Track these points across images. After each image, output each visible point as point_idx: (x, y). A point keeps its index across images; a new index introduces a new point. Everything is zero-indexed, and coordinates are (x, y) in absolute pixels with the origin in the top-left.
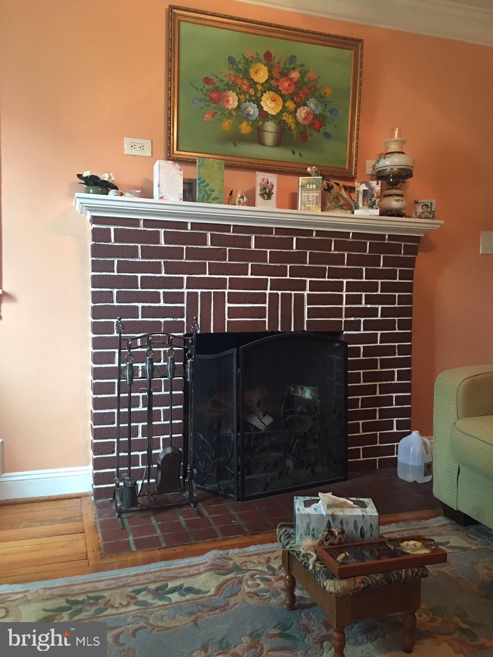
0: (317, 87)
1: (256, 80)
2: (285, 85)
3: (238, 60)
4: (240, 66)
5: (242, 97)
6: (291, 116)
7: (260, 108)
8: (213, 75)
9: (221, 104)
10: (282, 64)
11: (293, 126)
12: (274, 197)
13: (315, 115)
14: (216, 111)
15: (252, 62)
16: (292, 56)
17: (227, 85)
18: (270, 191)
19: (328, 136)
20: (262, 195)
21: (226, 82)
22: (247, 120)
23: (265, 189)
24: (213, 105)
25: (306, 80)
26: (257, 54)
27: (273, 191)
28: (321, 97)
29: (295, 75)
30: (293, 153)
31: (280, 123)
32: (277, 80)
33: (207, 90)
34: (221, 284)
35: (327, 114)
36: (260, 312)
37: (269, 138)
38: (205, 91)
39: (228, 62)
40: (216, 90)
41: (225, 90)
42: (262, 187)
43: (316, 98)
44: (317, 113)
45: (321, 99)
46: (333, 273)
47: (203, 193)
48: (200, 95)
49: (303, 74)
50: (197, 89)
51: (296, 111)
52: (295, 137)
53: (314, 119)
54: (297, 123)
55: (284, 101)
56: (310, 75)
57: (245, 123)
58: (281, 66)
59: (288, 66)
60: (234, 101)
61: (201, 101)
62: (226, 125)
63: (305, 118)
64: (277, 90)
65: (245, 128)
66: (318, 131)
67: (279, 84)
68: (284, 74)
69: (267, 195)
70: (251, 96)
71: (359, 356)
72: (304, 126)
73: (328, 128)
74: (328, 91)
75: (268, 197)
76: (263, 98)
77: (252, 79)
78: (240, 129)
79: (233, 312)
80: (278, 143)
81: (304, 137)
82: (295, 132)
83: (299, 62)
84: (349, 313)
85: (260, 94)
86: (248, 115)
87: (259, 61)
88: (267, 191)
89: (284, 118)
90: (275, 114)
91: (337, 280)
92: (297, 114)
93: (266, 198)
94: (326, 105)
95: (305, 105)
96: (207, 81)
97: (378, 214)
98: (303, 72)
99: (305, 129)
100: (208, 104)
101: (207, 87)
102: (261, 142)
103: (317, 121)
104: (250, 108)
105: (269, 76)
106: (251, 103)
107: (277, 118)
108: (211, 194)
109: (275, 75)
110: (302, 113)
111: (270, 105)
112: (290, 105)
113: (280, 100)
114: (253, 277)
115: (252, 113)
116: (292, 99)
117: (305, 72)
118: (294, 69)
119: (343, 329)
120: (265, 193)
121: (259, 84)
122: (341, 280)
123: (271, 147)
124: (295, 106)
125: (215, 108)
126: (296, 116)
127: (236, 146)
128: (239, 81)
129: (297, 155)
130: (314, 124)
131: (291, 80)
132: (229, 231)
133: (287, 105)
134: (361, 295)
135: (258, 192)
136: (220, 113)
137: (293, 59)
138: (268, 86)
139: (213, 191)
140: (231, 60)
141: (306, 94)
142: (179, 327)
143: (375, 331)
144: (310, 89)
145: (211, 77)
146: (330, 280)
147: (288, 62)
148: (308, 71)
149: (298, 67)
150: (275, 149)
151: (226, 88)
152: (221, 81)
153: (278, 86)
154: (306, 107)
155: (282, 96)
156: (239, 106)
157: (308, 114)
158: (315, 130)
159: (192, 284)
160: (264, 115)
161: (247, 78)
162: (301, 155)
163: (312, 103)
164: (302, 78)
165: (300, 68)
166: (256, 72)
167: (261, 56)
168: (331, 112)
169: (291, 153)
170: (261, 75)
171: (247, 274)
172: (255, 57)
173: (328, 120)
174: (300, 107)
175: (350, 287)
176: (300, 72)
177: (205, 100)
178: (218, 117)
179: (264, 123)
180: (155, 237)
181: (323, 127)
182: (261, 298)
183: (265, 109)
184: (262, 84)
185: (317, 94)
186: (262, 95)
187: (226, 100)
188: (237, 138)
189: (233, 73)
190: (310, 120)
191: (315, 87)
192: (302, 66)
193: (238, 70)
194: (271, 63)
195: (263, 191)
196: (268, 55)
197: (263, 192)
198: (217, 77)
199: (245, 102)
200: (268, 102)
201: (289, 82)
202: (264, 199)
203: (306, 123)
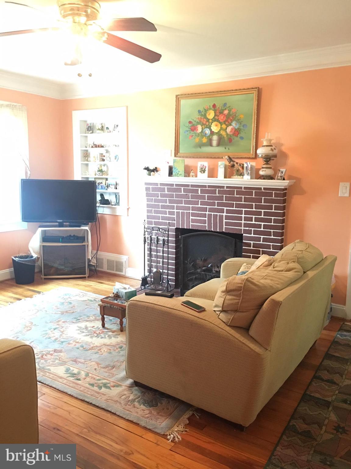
0: (237, 115)
1: (209, 118)
2: (221, 118)
3: (202, 111)
4: (203, 113)
5: (203, 127)
6: (224, 131)
7: (211, 130)
8: (192, 119)
9: (195, 131)
10: (220, 108)
11: (225, 136)
12: (206, 172)
13: (235, 129)
14: (193, 134)
15: (207, 110)
16: (225, 103)
17: (198, 122)
18: (204, 169)
19: (242, 138)
20: (201, 172)
21: (197, 121)
22: (205, 136)
23: (202, 169)
24: (192, 132)
25: (231, 113)
26: (210, 106)
27: (206, 169)
28: (238, 120)
29: (226, 112)
30: (225, 148)
31: (219, 136)
32: (218, 116)
33: (190, 126)
34: (188, 208)
35: (242, 127)
36: (204, 222)
37: (215, 143)
38: (189, 127)
39: (198, 112)
40: (193, 126)
41: (197, 125)
42: (201, 167)
43: (236, 121)
44: (236, 128)
45: (239, 121)
46: (238, 206)
47: (175, 173)
48: (187, 129)
49: (230, 111)
50: (186, 127)
51: (226, 129)
52: (226, 141)
53: (235, 131)
54: (227, 134)
55: (221, 125)
56: (233, 110)
57: (205, 138)
58: (220, 109)
59: (223, 108)
60: (200, 129)
61: (187, 131)
62: (197, 140)
63: (231, 131)
64: (218, 121)
65: (205, 140)
66: (237, 136)
67: (219, 117)
68: (221, 113)
69: (203, 171)
70: (207, 125)
71: (251, 247)
72: (230, 135)
73: (242, 134)
74: (242, 116)
76: (212, 125)
77: (208, 118)
78: (202, 141)
79: (193, 221)
80: (219, 145)
81: (230, 140)
82: (226, 139)
83: (228, 106)
84: (246, 225)
85: (211, 124)
86: (206, 134)
87: (210, 109)
89: (221, 133)
90: (217, 132)
91: (240, 209)
92: (227, 130)
94: (240, 123)
95: (231, 125)
96: (190, 122)
97: (250, 178)
98: (230, 110)
99: (231, 136)
100: (190, 132)
101: (190, 125)
102: (211, 145)
103: (236, 132)
104: (206, 131)
105: (215, 115)
106: (207, 128)
107: (218, 134)
108: (178, 173)
109: (218, 114)
110: (229, 129)
111: (215, 128)
112: (224, 126)
113: (219, 125)
114: (201, 206)
115: (207, 133)
116: (225, 123)
117: (231, 110)
118: (225, 109)
119: (242, 233)
120: (202, 170)
121: (210, 119)
122: (241, 209)
123: (216, 147)
124: (226, 126)
125: (193, 133)
126: (227, 131)
127: (200, 148)
128: (202, 120)
129: (227, 149)
130: (235, 133)
131: (224, 114)
132: (189, 187)
133: (222, 126)
134: (252, 217)
135: (199, 170)
136: (194, 135)
137: (225, 105)
138: (214, 120)
139: (180, 172)
140: (199, 111)
141: (231, 120)
142: (173, 225)
143: (260, 235)
144: (233, 117)
145: (191, 120)
146: (236, 209)
147: (223, 107)
148: (232, 109)
149: (227, 108)
150: (217, 148)
151: (197, 124)
152: (195, 121)
153: (219, 119)
154: (231, 126)
155: (220, 123)
156: (202, 131)
157: (232, 129)
158: (235, 136)
159: (178, 208)
160: (212, 133)
161: (205, 118)
162: (229, 149)
163: (234, 124)
164: (229, 113)
165: (228, 108)
166: (209, 114)
167: (211, 107)
168: (243, 126)
169: (224, 149)
170: (211, 115)
171: (198, 205)
172: (209, 108)
173: (242, 130)
174: (228, 127)
175: (246, 213)
176: (228, 110)
177: (189, 130)
178: (194, 137)
179: (212, 136)
180: (163, 190)
181: (239, 134)
182: (205, 216)
183: (213, 130)
184: (212, 119)
185: (236, 119)
186: (212, 124)
187: (197, 129)
188: (201, 145)
189: (200, 117)
190: (233, 132)
191: (236, 116)
192: (229, 107)
193: (202, 115)
194: (216, 109)
196: (214, 106)
198: (193, 120)
199: (204, 129)
200: (214, 127)
201: (223, 116)
203: (231, 133)
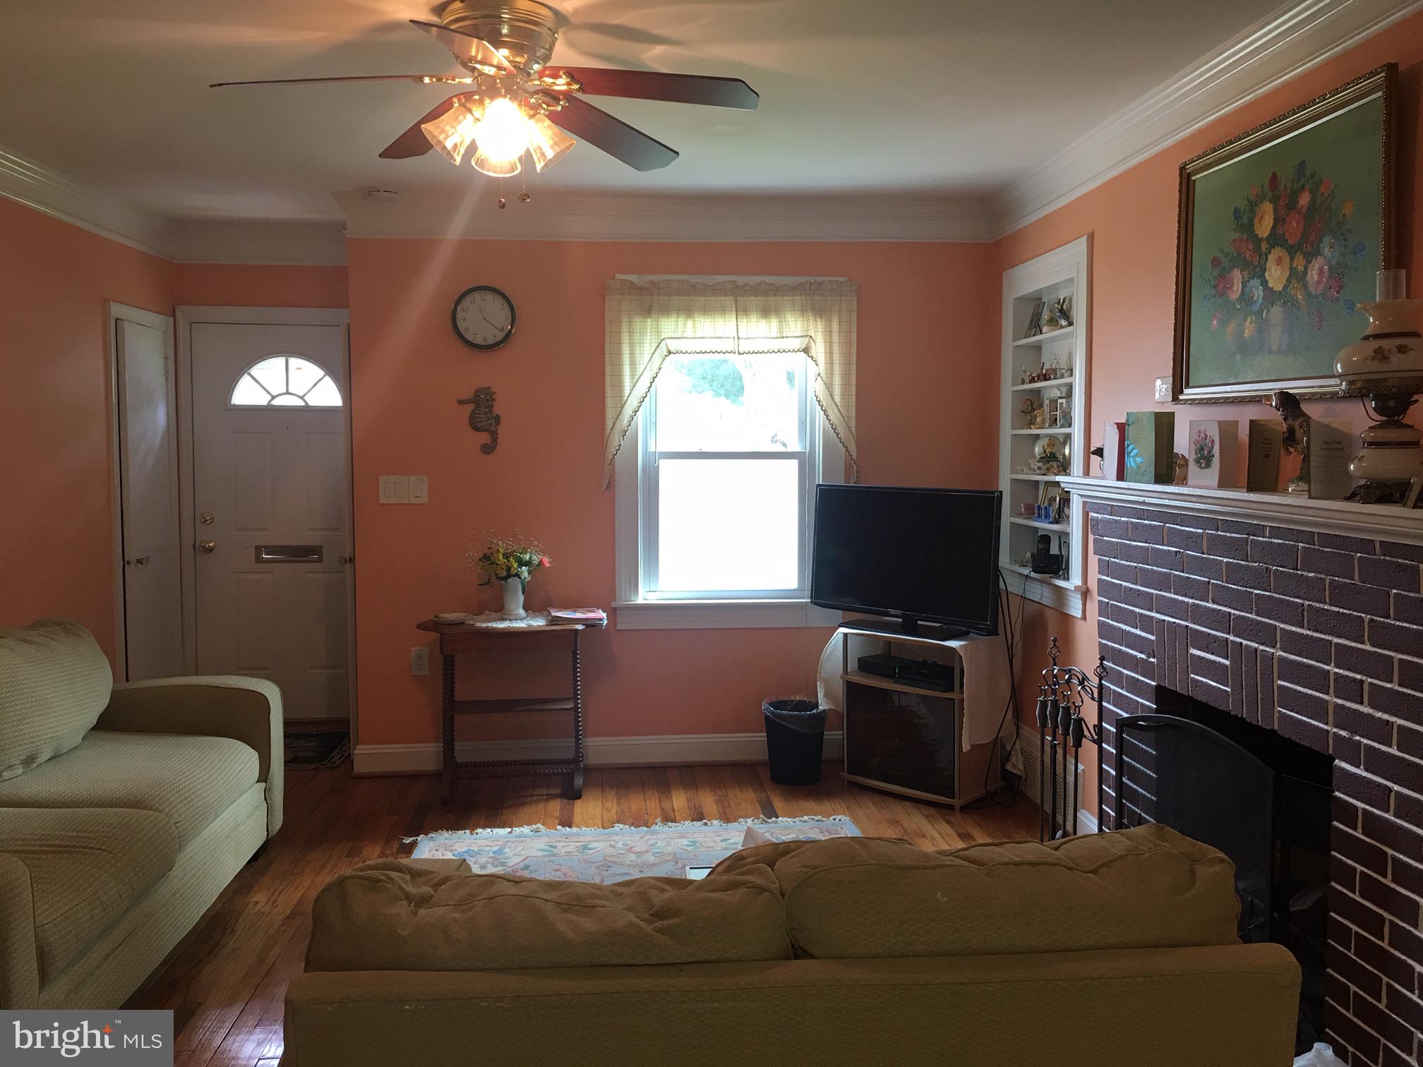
0: (1334, 207)
1: (1260, 236)
2: (1291, 229)
3: (1242, 209)
4: (1245, 219)
5: (1246, 273)
6: (1300, 285)
7: (1265, 283)
8: (1219, 249)
10: (1289, 186)
11: (1303, 304)
12: (1216, 461)
13: (1331, 267)
15: (1256, 205)
16: (1301, 163)
17: (1232, 259)
18: (1209, 452)
20: (1198, 461)
21: (1230, 255)
23: (1202, 449)
25: (1318, 201)
26: (1262, 184)
27: (1213, 452)
28: (1338, 225)
29: (1304, 200)
31: (1287, 304)
32: (1283, 222)
34: (1184, 612)
35: (1349, 259)
36: (1223, 674)
38: (1212, 281)
39: (1233, 219)
40: (1222, 273)
41: (1230, 270)
42: (1198, 446)
44: (1334, 263)
48: (1208, 289)
49: (1314, 192)
51: (1306, 272)
53: (1329, 278)
55: (1292, 260)
56: (1322, 189)
57: (1249, 319)
58: (1288, 192)
59: (1296, 186)
60: (1238, 284)
61: (1208, 300)
64: (1283, 241)
65: (1250, 329)
66: (1337, 300)
67: (1285, 228)
68: (1292, 205)
69: (1205, 459)
70: (1255, 267)
71: (1356, 828)
72: (1317, 298)
73: (1350, 290)
74: (1349, 208)
75: (1206, 464)
76: (1268, 265)
77: (1257, 235)
79: (1196, 665)
82: (1305, 316)
83: (1308, 173)
85: (1265, 259)
86: (1252, 303)
87: (1263, 197)
88: (1206, 452)
89: (1292, 292)
90: (1281, 289)
92: (1307, 278)
93: (1203, 465)
94: (1345, 240)
95: (1317, 253)
96: (1215, 263)
98: (1314, 187)
99: (1318, 301)
100: (1214, 301)
104: (1254, 290)
105: (1274, 220)
106: (1255, 280)
107: (1284, 294)
108: (1139, 468)
109: (1283, 213)
110: (1314, 272)
111: (1275, 274)
112: (1299, 262)
113: (1287, 259)
114: (1215, 606)
115: (1256, 298)
116: (1301, 250)
117: (1317, 187)
118: (1303, 188)
119: (1331, 753)
120: (1203, 457)
121: (1263, 240)
123: (1277, 352)
124: (1305, 262)
126: (1307, 282)
128: (1243, 247)
130: (1330, 287)
131: (1300, 211)
133: (1295, 264)
134: (1363, 681)
135: (1192, 454)
137: (1302, 169)
138: (1274, 239)
140: (1237, 214)
141: (1319, 232)
142: (1150, 671)
144: (1323, 217)
145: (1218, 254)
146: (1311, 634)
147: (1296, 179)
148: (1321, 181)
149: (1307, 181)
151: (1231, 264)
152: (1226, 255)
153: (1285, 233)
154: (1319, 258)
155: (1289, 249)
156: (1243, 291)
157: (1322, 270)
158: (1332, 299)
159: (1159, 605)
160: (1268, 295)
161: (1251, 238)
163: (1326, 246)
164: (1312, 201)
165: (1310, 182)
166: (1261, 220)
167: (1266, 186)
168: (1354, 251)
170: (1265, 221)
171: (1208, 600)
172: (1260, 191)
173: (1351, 271)
174: (1311, 262)
176: (1311, 191)
177: (1212, 295)
179: (1268, 308)
180: (1124, 531)
181: (1343, 289)
182: (1224, 648)
183: (1270, 284)
184: (1267, 239)
185: (1333, 223)
186: (1269, 256)
187: (1230, 286)
189: (1237, 235)
190: (1325, 282)
191: (1331, 209)
192: (1312, 176)
193: (1243, 227)
194: (1277, 193)
195: (1200, 453)
196: (1274, 181)
197: (1199, 455)
198: (1223, 251)
199: (1249, 281)
200: (1274, 271)
201: (1297, 218)
202: (1200, 467)
203: (1320, 289)
